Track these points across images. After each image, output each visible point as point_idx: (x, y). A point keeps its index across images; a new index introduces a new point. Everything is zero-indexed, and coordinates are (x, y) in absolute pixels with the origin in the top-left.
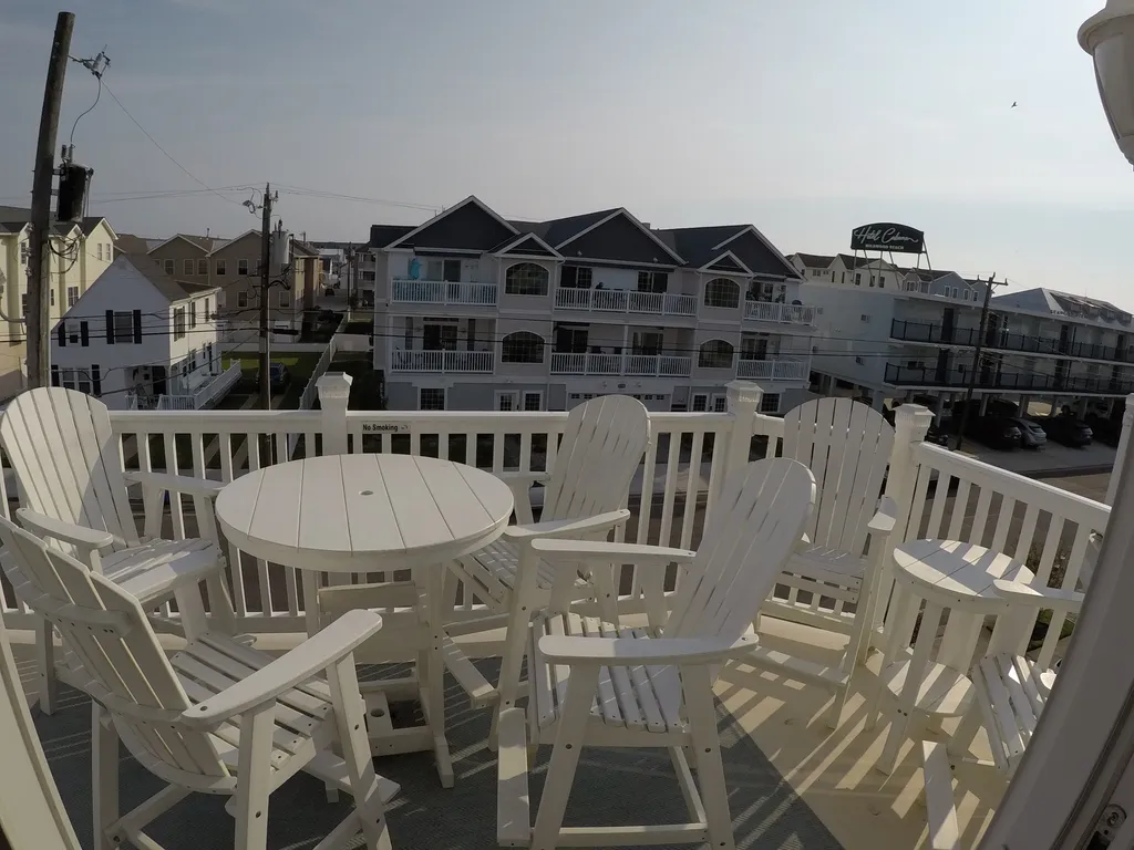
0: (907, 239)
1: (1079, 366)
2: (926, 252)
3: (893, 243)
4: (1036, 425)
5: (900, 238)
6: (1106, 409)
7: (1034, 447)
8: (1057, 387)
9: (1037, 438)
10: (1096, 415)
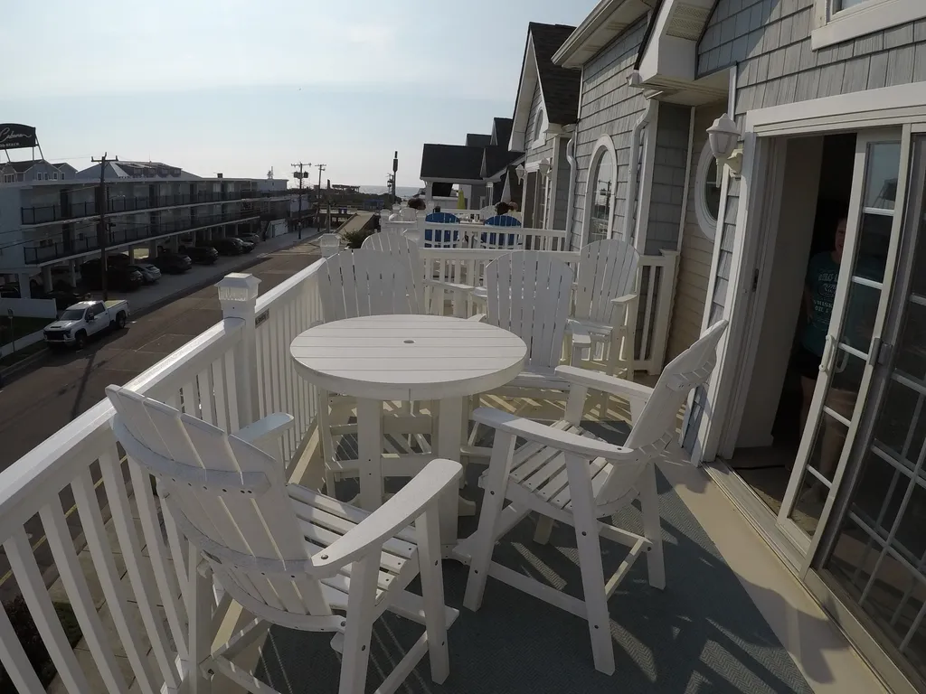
0: (21, 135)
1: (166, 213)
2: (38, 145)
3: (9, 141)
4: (150, 265)
5: (15, 136)
6: (191, 240)
7: (153, 283)
8: (155, 233)
9: (154, 274)
10: (183, 246)
